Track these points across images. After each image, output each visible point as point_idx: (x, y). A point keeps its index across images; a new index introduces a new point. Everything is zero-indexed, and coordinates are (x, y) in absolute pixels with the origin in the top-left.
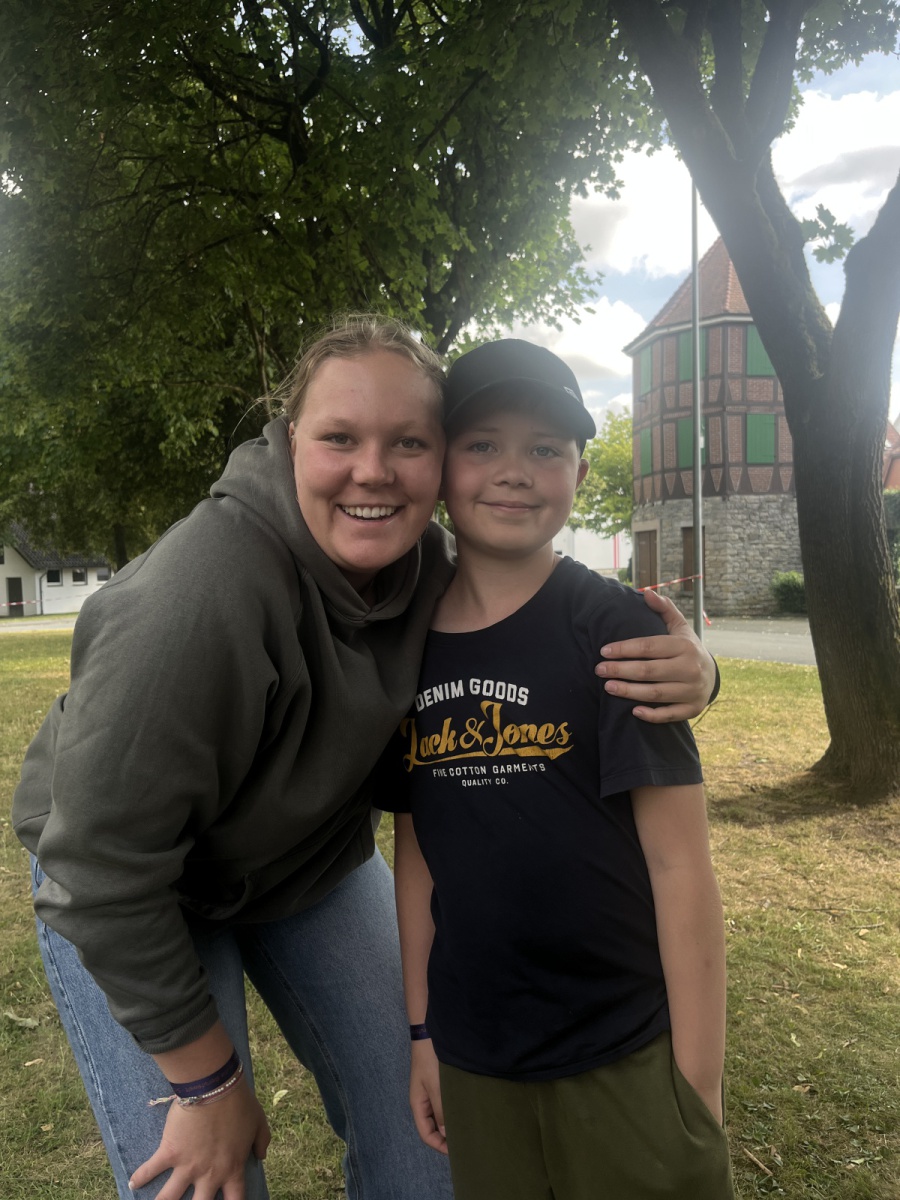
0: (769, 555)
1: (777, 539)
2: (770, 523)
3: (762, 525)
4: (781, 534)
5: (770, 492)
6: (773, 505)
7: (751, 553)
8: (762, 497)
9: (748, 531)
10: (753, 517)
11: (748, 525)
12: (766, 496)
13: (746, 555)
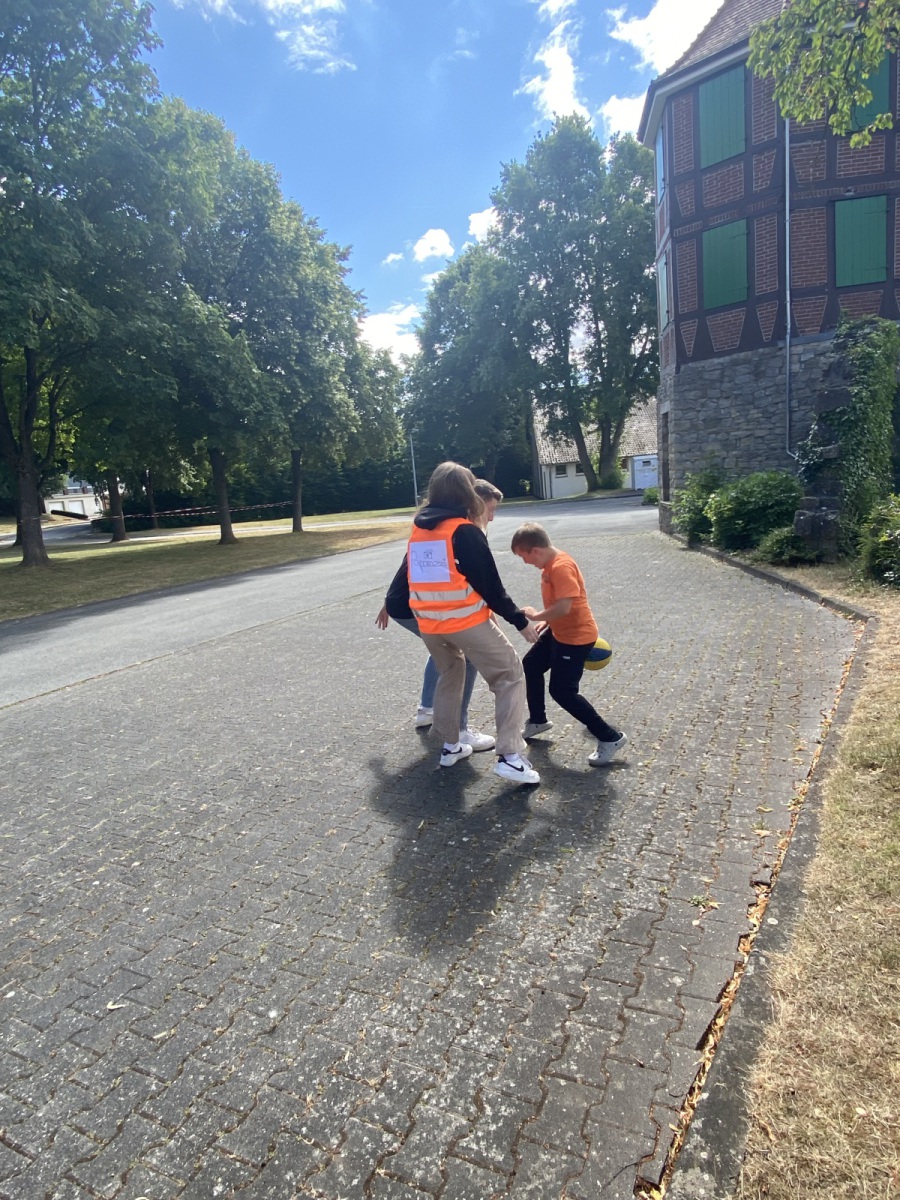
0: (735, 449)
1: (748, 422)
2: (736, 397)
3: (725, 403)
4: (754, 413)
5: (740, 349)
6: (742, 369)
7: (709, 448)
8: (727, 359)
9: (702, 416)
10: (711, 392)
11: (703, 405)
12: (735, 356)
13: (700, 449)
